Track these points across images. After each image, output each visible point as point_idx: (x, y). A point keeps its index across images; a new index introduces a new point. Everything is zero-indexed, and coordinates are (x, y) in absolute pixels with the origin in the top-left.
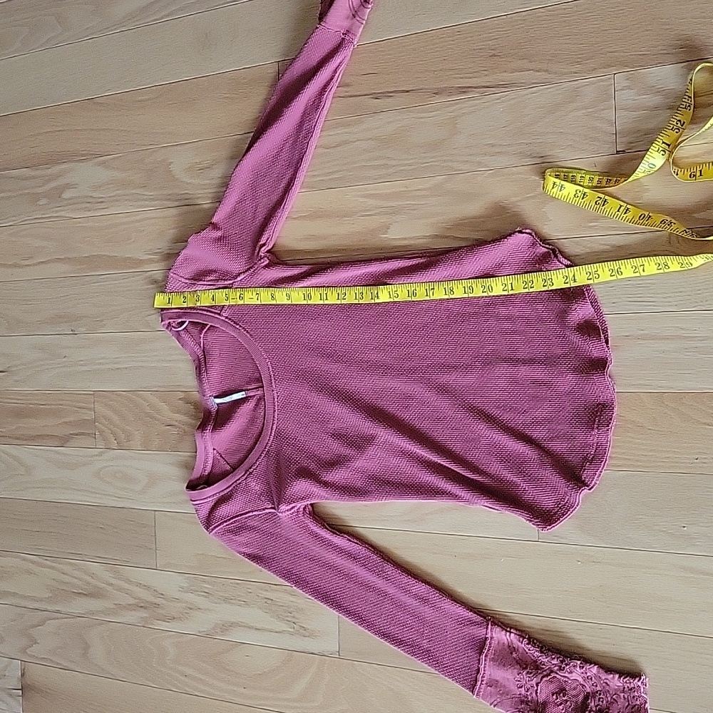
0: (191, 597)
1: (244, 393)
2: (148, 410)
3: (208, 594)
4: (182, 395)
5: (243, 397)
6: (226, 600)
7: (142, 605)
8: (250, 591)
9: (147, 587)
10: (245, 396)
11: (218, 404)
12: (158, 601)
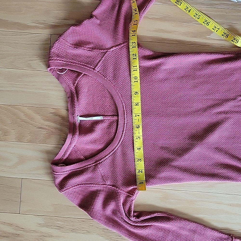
0: (45, 230)
1: (102, 117)
2: (23, 117)
3: (59, 228)
4: (53, 111)
5: (100, 119)
6: (73, 231)
7: (5, 235)
8: (92, 225)
9: (11, 225)
10: (102, 119)
11: (80, 120)
12: (18, 232)
